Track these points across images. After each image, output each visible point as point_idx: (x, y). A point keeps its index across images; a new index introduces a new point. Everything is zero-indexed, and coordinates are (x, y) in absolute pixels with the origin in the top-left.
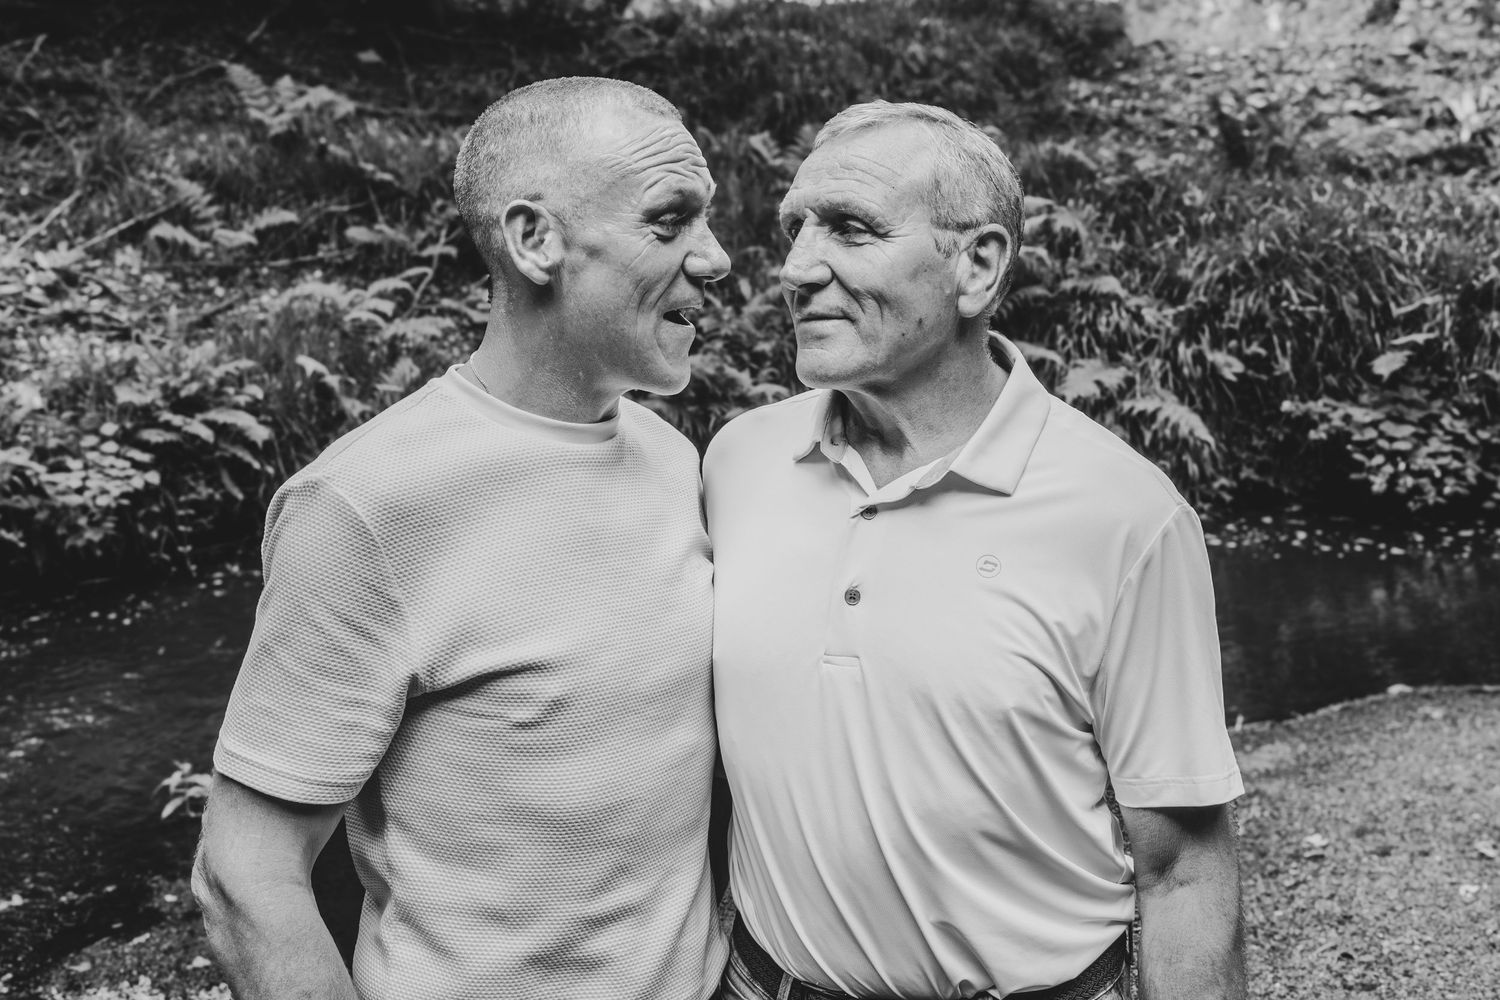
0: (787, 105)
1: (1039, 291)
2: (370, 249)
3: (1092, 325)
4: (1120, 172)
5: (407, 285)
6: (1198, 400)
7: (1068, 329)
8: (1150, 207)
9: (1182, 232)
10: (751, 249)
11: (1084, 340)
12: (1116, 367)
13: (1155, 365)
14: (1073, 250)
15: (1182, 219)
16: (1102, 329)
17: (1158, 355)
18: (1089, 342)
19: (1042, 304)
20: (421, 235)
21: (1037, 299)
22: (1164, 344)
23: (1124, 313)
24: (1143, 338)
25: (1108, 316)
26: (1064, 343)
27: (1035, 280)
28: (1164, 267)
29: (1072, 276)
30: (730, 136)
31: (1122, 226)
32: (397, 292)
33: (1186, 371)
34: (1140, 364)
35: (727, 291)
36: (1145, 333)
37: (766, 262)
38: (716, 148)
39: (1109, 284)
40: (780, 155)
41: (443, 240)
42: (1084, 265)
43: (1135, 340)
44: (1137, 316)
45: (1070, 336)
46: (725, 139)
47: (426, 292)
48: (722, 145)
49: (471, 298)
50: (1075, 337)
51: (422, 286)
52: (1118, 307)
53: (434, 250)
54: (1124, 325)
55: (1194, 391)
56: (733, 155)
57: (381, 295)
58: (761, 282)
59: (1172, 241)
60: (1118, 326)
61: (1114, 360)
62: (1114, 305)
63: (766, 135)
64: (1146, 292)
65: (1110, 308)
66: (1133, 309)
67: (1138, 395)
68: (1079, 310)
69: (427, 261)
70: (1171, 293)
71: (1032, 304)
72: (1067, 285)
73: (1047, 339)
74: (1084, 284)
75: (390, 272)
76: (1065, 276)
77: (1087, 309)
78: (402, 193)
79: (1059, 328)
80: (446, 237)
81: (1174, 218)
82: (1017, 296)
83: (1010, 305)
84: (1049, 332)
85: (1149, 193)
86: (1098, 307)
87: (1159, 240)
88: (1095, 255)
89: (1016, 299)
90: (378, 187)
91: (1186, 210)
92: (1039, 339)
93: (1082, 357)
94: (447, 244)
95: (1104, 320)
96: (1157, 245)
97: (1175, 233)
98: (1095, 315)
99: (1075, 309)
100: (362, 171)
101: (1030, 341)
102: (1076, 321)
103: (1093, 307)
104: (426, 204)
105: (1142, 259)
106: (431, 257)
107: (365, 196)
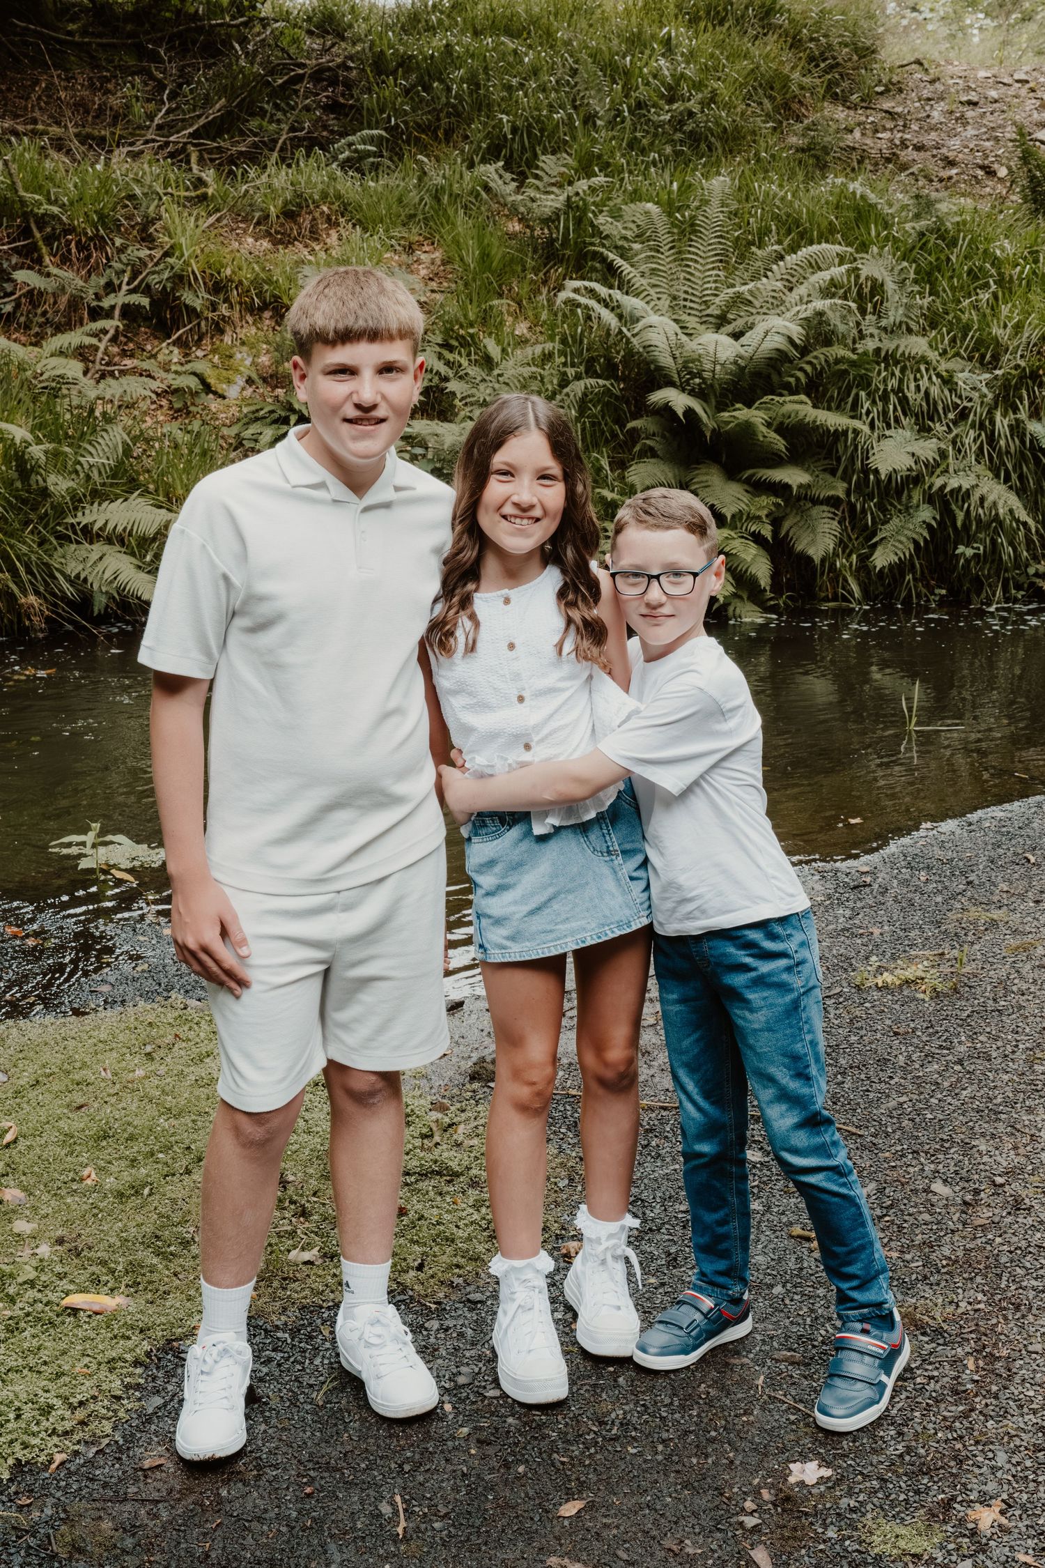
0: (514, 129)
2: (34, 297)
3: (899, 390)
4: (917, 216)
5: (88, 341)
6: (1014, 476)
7: (871, 395)
8: (953, 258)
9: (994, 287)
10: (493, 302)
11: (891, 407)
12: (926, 438)
13: (969, 437)
14: (870, 306)
15: (993, 271)
16: (911, 395)
17: (973, 426)
18: (895, 409)
19: (843, 367)
20: (99, 282)
21: (838, 361)
22: (979, 411)
23: (934, 378)
24: (956, 406)
25: (916, 380)
26: (868, 413)
28: (976, 325)
29: (872, 336)
31: (927, 277)
32: (78, 348)
33: (1002, 443)
34: (953, 435)
35: (472, 350)
36: (959, 402)
38: (436, 180)
39: (917, 345)
40: (519, 191)
41: (125, 287)
42: (884, 323)
43: (946, 410)
44: (948, 381)
45: (874, 402)
46: (447, 169)
48: (444, 177)
49: (160, 358)
50: (880, 404)
51: (104, 344)
52: (927, 370)
53: (117, 301)
54: (935, 391)
55: (1010, 467)
56: (458, 189)
57: (61, 353)
58: (511, 341)
59: (985, 296)
60: (927, 394)
61: (924, 430)
62: (923, 368)
63: (498, 165)
64: (957, 354)
65: (919, 370)
66: (944, 374)
67: (951, 470)
68: (884, 374)
69: (109, 314)
70: (983, 357)
71: (833, 366)
72: (871, 345)
73: (848, 406)
74: (888, 345)
76: (862, 336)
77: (893, 374)
78: (71, 230)
79: (863, 394)
80: (128, 284)
81: (981, 269)
82: (816, 357)
83: (808, 368)
84: (850, 399)
85: (953, 243)
86: (903, 370)
87: (970, 296)
88: (901, 311)
89: (815, 361)
90: (42, 221)
91: (996, 262)
92: (838, 408)
93: (889, 427)
94: (131, 292)
95: (912, 385)
96: (966, 303)
97: (987, 285)
98: (901, 381)
99: (879, 373)
100: (23, 202)
101: (829, 409)
102: (882, 387)
103: (897, 373)
104: (101, 243)
105: (950, 317)
106: (113, 307)
107: (26, 232)
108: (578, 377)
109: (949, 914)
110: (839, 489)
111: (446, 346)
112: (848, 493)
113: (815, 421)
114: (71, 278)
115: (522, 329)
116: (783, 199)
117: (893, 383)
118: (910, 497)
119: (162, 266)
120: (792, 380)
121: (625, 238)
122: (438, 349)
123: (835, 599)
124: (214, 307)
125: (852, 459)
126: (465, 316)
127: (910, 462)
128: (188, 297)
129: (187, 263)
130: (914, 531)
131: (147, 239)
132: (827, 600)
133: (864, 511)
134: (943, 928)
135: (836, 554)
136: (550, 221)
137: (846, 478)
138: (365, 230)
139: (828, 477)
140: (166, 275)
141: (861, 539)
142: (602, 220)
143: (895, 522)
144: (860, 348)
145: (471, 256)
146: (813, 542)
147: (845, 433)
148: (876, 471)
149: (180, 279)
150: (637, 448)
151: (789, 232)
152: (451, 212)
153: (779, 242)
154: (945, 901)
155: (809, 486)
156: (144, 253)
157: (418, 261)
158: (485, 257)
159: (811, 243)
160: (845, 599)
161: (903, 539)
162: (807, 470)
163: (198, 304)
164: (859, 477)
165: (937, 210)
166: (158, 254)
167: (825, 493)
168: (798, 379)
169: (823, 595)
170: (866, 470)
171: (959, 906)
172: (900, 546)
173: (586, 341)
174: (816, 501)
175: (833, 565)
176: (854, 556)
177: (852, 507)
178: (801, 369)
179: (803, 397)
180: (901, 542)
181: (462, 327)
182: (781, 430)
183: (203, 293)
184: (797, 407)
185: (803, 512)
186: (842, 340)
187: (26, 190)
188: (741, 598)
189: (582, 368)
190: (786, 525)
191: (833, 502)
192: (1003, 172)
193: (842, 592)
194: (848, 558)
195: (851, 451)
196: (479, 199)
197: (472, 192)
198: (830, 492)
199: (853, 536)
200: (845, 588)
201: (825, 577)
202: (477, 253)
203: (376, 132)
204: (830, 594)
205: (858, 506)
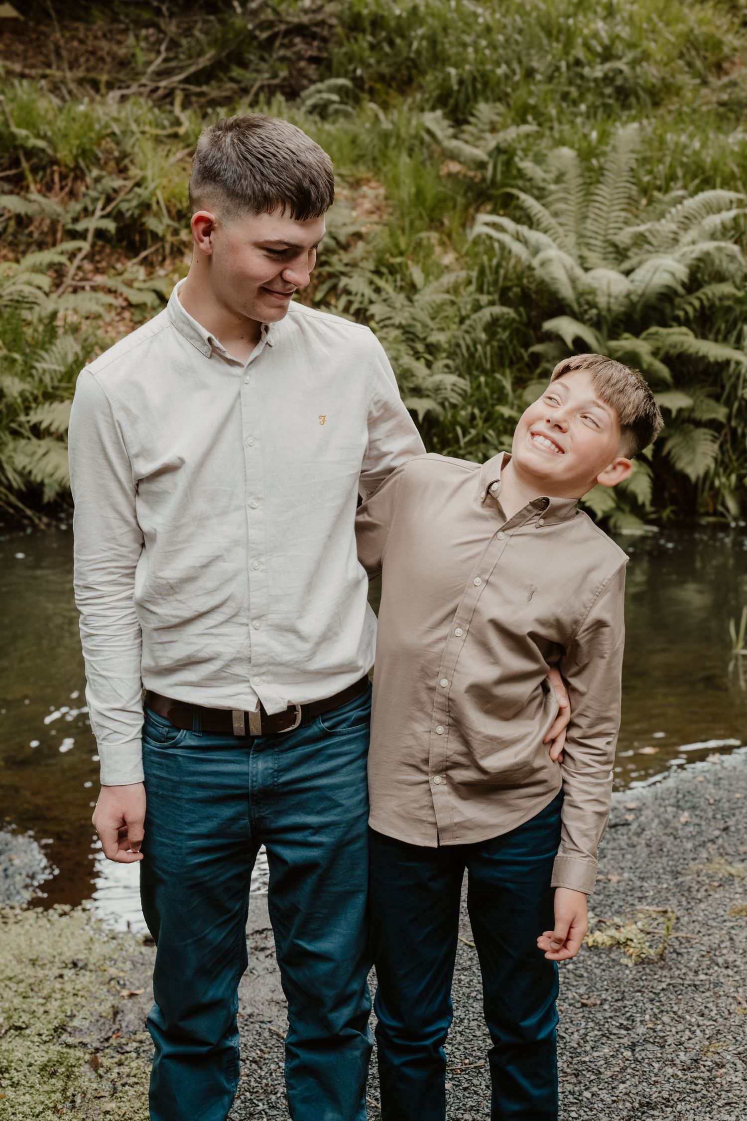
0: (461, 82)
1: (726, 288)
2: (20, 220)
5: (61, 259)
10: (424, 235)
19: (729, 303)
20: (76, 207)
21: (725, 297)
27: (720, 277)
30: (400, 112)
32: (51, 265)
35: (398, 277)
37: (438, 250)
38: (386, 125)
40: (455, 137)
41: (98, 213)
46: (395, 115)
47: (79, 268)
48: (393, 122)
49: (127, 276)
51: (76, 262)
53: (91, 224)
56: (403, 133)
57: (36, 269)
58: (435, 270)
63: (439, 113)
69: (82, 236)
71: (717, 303)
73: (733, 339)
75: (41, 246)
78: (54, 162)
80: (103, 209)
82: (705, 294)
83: (697, 303)
84: (735, 333)
89: (703, 297)
90: (30, 153)
92: (725, 340)
94: (103, 217)
100: (13, 136)
101: (716, 340)
104: (79, 175)
106: (86, 231)
107: (16, 163)
108: (492, 303)
109: (692, 864)
110: (720, 413)
111: (377, 272)
112: (729, 418)
113: (697, 353)
114: (52, 204)
115: (448, 259)
119: (131, 195)
120: (681, 313)
121: (544, 180)
122: (369, 275)
123: (715, 513)
124: (176, 232)
125: (734, 387)
126: (397, 245)
128: (152, 223)
129: (153, 193)
131: (122, 171)
132: (707, 514)
134: (680, 880)
135: (717, 474)
137: (728, 404)
139: (712, 403)
140: (135, 203)
141: (741, 460)
142: (527, 165)
145: (406, 191)
146: (691, 463)
147: (728, 362)
149: (145, 207)
150: (538, 371)
151: (695, 177)
152: (395, 156)
153: (685, 187)
154: (695, 848)
155: (692, 410)
156: (117, 183)
157: (364, 196)
158: (419, 194)
159: (714, 187)
160: (722, 515)
162: (692, 396)
163: (160, 229)
164: (740, 405)
166: (129, 184)
167: (707, 416)
168: (686, 313)
169: (702, 510)
171: (704, 855)
173: (502, 272)
174: (698, 424)
175: (712, 483)
176: (733, 478)
177: (734, 431)
178: (691, 304)
179: (688, 329)
181: (392, 255)
182: (667, 360)
183: (167, 220)
184: (681, 338)
185: (686, 434)
186: (729, 279)
187: (19, 125)
188: (623, 511)
189: (496, 297)
190: (669, 445)
191: (714, 425)
193: (720, 508)
194: (728, 477)
195: (733, 379)
196: (422, 142)
197: (417, 136)
198: (712, 416)
199: (734, 458)
200: (724, 505)
201: (706, 494)
202: (413, 190)
203: (342, 81)
204: (711, 509)
205: (740, 431)
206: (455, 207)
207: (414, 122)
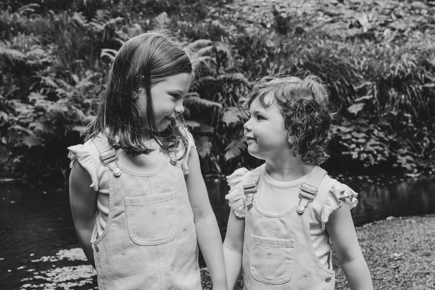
0: (88, 4)
1: (210, 78)
3: (233, 93)
7: (222, 95)
8: (252, 47)
9: (267, 56)
10: (77, 61)
11: (230, 99)
14: (221, 64)
15: (267, 51)
16: (237, 94)
18: (232, 100)
19: (212, 83)
21: (210, 81)
23: (246, 88)
25: (239, 88)
26: (222, 101)
27: (209, 73)
28: (261, 70)
29: (222, 74)
30: (63, 14)
31: (243, 53)
35: (67, 78)
38: (57, 19)
39: (239, 76)
40: (87, 23)
42: (227, 69)
45: (224, 98)
46: (61, 15)
48: (60, 18)
50: (226, 98)
52: (244, 85)
56: (65, 23)
58: (83, 76)
59: (264, 60)
62: (242, 84)
63: (80, 13)
64: (254, 80)
65: (240, 85)
66: (250, 87)
68: (227, 87)
72: (222, 76)
73: (214, 98)
74: (229, 76)
76: (219, 74)
77: (230, 87)
79: (219, 94)
81: (263, 51)
84: (215, 96)
85: (251, 42)
86: (235, 86)
87: (258, 59)
88: (233, 64)
89: (201, 81)
91: (268, 48)
93: (230, 106)
95: (238, 90)
96: (257, 61)
97: (264, 56)
98: (234, 89)
99: (225, 86)
101: (206, 99)
102: (226, 91)
103: (232, 86)
105: (251, 68)
110: (211, 130)
112: (215, 131)
113: (201, 103)
116: (189, 27)
117: (230, 90)
118: (239, 133)
123: (212, 172)
125: (216, 118)
127: (237, 119)
130: (240, 145)
132: (208, 173)
133: (221, 139)
135: (211, 155)
136: (100, 34)
137: (214, 126)
138: (26, 34)
139: (207, 126)
141: (220, 149)
142: (120, 33)
143: (233, 142)
144: (218, 78)
146: (202, 150)
147: (212, 107)
148: (225, 123)
152: (62, 31)
155: (200, 128)
157: (49, 48)
158: (74, 46)
159: (199, 39)
160: (215, 173)
161: (236, 148)
162: (199, 123)
164: (219, 126)
165: (245, 31)
167: (206, 131)
169: (206, 171)
170: (222, 123)
172: (235, 151)
174: (203, 134)
175: (210, 159)
176: (218, 156)
177: (217, 137)
179: (196, 93)
180: (236, 149)
184: (194, 98)
186: (212, 75)
191: (209, 134)
192: (269, 26)
193: (213, 170)
194: (216, 157)
195: (215, 115)
196: (73, 26)
197: (71, 24)
198: (208, 131)
199: (218, 148)
200: (215, 167)
201: (207, 165)
202: (71, 44)
203: (35, 5)
204: (209, 171)
205: (219, 137)
206: (90, 51)
207: (69, 19)
